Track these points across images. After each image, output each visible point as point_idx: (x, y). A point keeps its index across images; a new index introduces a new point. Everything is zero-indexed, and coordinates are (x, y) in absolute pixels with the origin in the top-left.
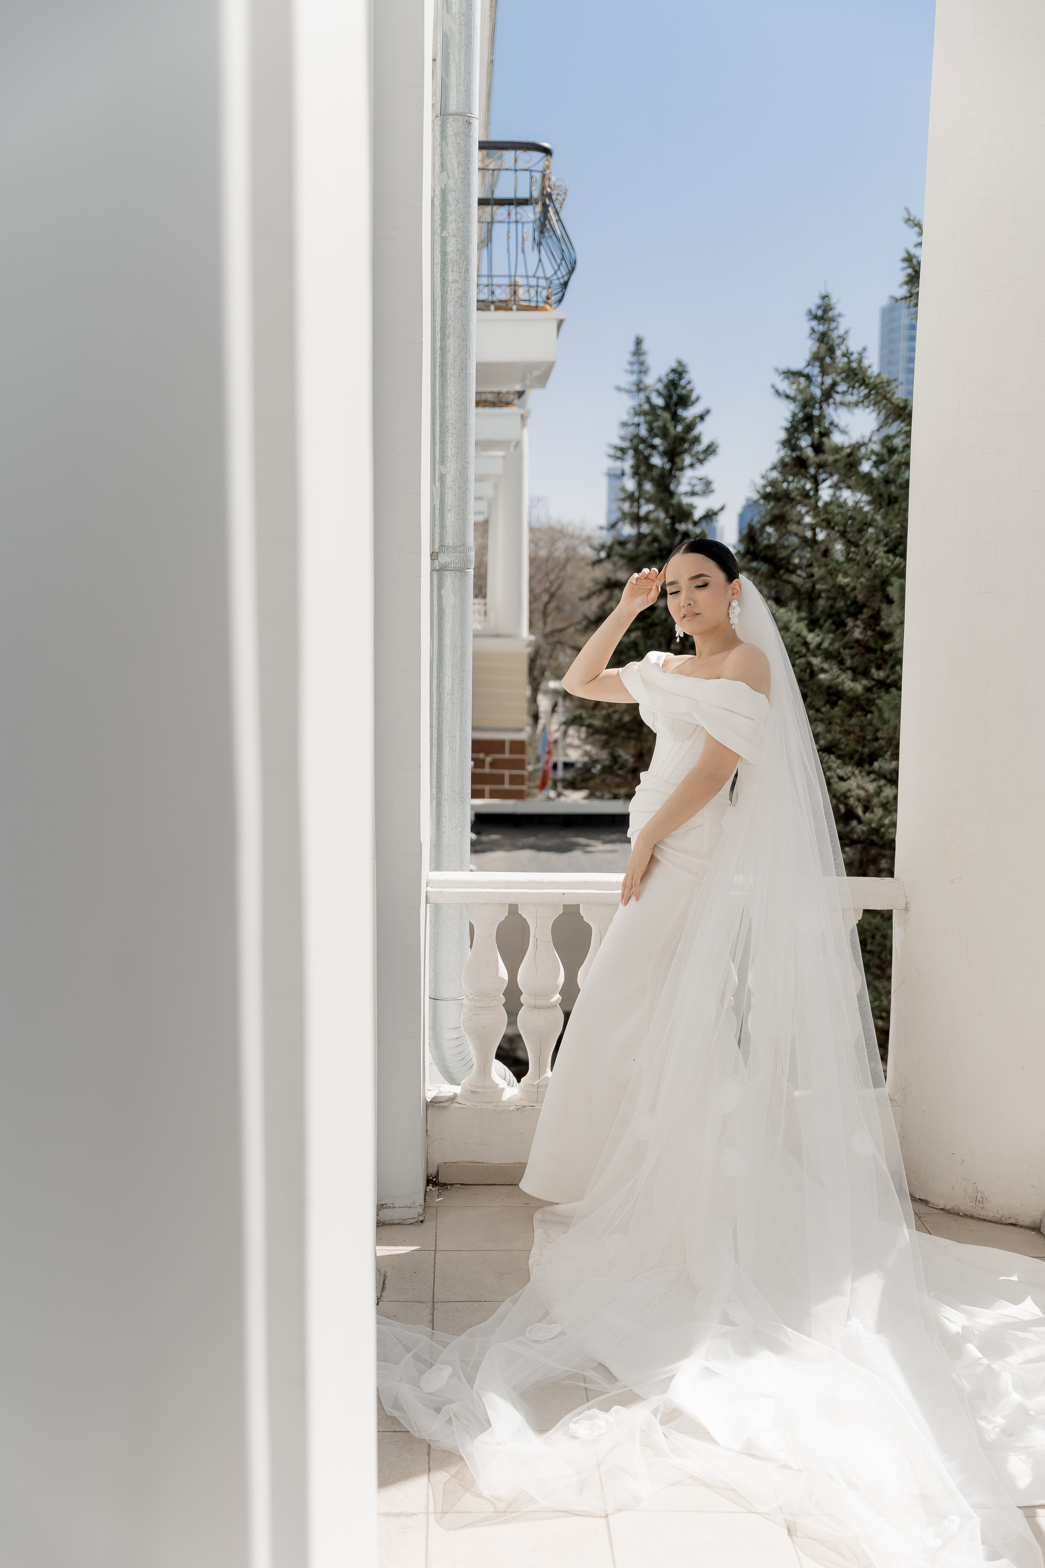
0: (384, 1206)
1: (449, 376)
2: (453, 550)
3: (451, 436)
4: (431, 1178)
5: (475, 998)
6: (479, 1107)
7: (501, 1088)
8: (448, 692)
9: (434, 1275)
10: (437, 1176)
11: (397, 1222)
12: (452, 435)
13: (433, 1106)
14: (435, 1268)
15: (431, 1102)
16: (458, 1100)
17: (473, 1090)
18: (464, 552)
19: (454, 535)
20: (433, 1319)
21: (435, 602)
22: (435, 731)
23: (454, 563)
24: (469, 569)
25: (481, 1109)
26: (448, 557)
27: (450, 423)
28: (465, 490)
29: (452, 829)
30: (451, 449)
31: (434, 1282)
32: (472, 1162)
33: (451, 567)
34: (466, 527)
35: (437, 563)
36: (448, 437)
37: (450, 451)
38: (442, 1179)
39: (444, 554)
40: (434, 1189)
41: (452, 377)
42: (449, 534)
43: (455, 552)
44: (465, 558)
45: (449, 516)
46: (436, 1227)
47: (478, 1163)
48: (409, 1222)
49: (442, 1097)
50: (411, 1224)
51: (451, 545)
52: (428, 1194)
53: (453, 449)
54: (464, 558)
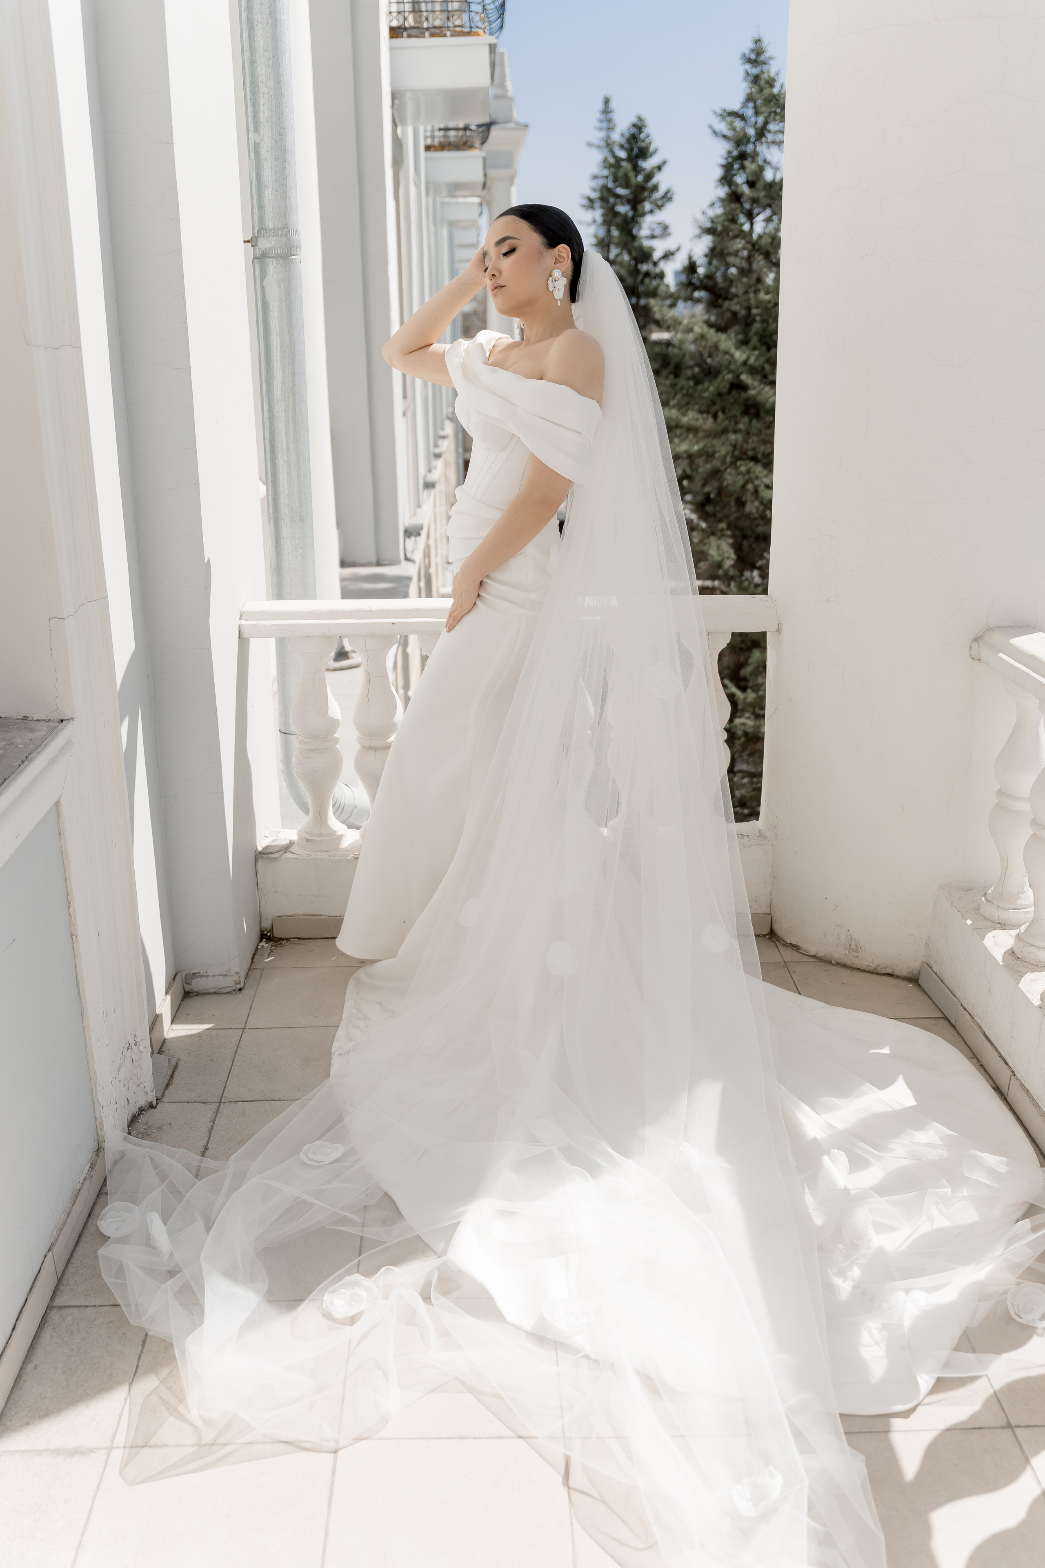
0: (197, 975)
1: (255, 23)
2: (273, 233)
3: (263, 97)
4: (265, 932)
5: (304, 739)
6: (314, 857)
7: (339, 835)
8: (277, 399)
9: (233, 1063)
10: (272, 930)
11: (212, 991)
12: (263, 95)
13: (262, 857)
14: (236, 1053)
15: (260, 853)
16: (294, 849)
17: (308, 838)
18: (286, 235)
19: (273, 216)
20: (212, 1128)
21: (259, 296)
22: (267, 442)
23: (275, 249)
24: (294, 255)
25: (315, 858)
26: (268, 241)
27: (260, 80)
28: (282, 162)
29: (292, 551)
30: (264, 112)
31: (229, 1073)
32: (310, 915)
33: (273, 254)
34: (287, 206)
35: (257, 250)
36: (259, 98)
37: (264, 115)
38: (277, 934)
39: (264, 238)
40: (267, 945)
41: (259, 24)
42: (267, 214)
43: (275, 236)
44: (288, 242)
45: (266, 194)
46: (255, 995)
47: (316, 915)
48: (225, 991)
49: (275, 846)
50: (228, 993)
51: (270, 227)
52: (259, 952)
53: (266, 111)
54: (286, 242)
